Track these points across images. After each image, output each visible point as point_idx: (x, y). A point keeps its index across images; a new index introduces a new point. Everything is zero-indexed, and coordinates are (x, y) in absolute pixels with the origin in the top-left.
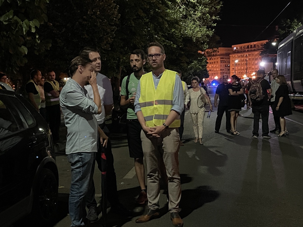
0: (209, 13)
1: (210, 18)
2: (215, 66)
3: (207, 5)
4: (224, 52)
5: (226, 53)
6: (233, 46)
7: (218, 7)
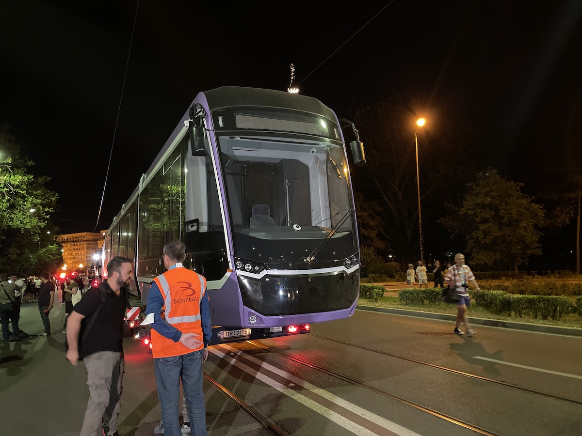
0: (42, 204)
1: (42, 210)
2: (80, 252)
3: (39, 196)
4: (91, 238)
5: (93, 239)
6: (101, 231)
7: (53, 199)
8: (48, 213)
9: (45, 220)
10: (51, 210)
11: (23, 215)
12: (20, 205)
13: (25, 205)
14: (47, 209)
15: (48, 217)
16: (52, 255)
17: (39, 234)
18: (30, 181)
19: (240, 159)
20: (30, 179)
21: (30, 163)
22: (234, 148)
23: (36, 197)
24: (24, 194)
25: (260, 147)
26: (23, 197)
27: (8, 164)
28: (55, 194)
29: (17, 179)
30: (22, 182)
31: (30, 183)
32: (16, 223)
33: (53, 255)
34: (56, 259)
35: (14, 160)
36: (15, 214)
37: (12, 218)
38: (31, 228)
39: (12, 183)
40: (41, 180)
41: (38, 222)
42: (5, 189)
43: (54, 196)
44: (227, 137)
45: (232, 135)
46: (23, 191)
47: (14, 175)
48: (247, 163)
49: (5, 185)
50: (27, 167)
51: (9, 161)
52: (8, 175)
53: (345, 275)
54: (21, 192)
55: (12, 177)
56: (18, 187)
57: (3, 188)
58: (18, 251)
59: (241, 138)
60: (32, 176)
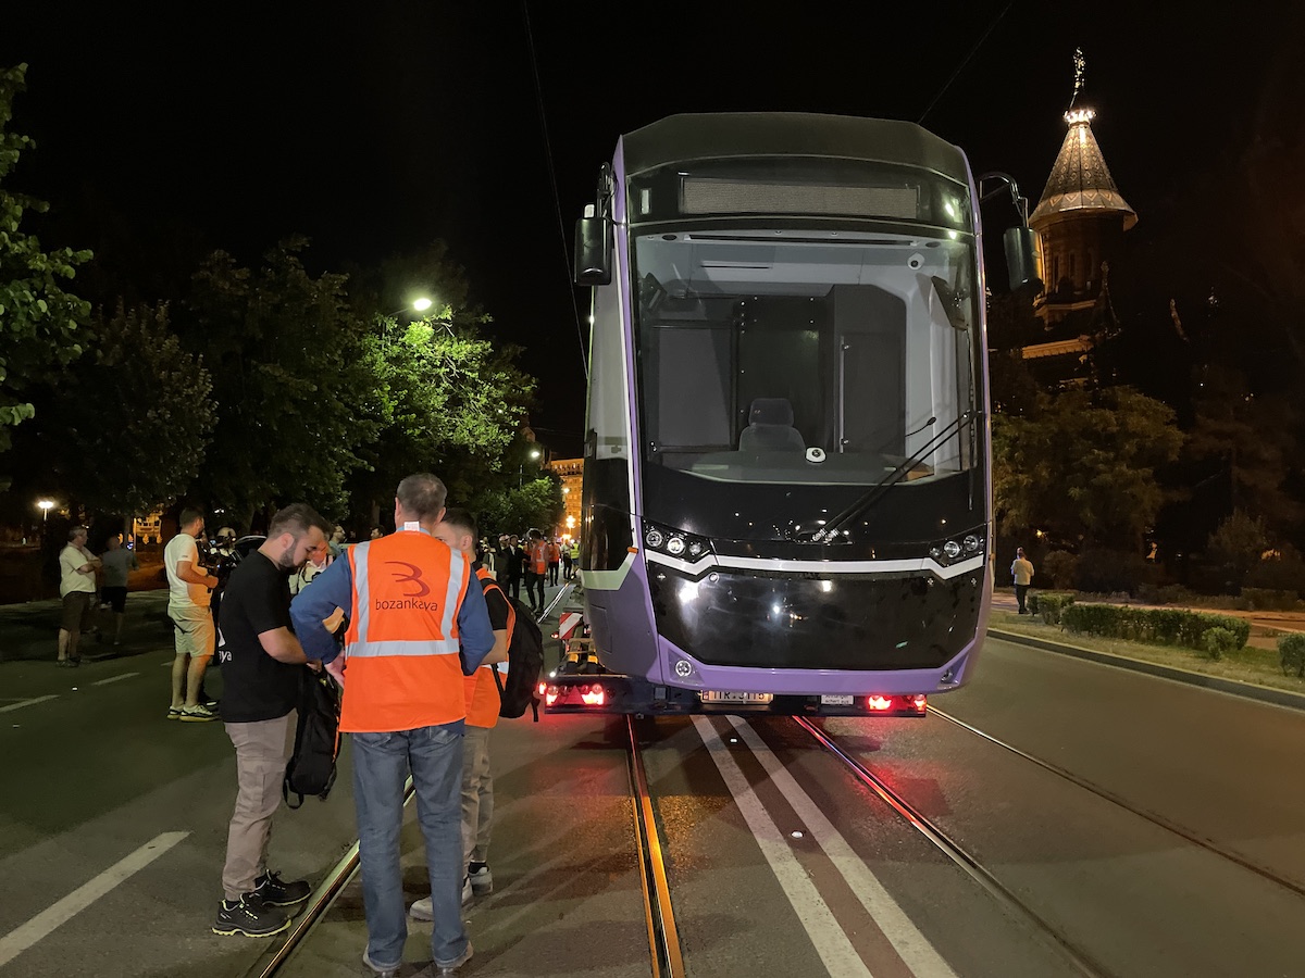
8: (516, 416)
9: (511, 429)
10: (522, 410)
11: (474, 418)
12: (469, 400)
13: (478, 401)
14: (514, 409)
15: (516, 424)
16: (541, 497)
17: (502, 458)
18: (486, 353)
19: (727, 290)
20: (485, 350)
21: (487, 318)
22: (706, 263)
23: (497, 384)
24: (474, 379)
25: (770, 257)
26: (474, 385)
27: (446, 321)
28: (531, 378)
29: (462, 349)
30: (472, 356)
31: (487, 358)
32: (461, 436)
33: (544, 499)
34: (548, 507)
35: (457, 312)
36: (461, 417)
37: (454, 425)
38: (486, 444)
39: (455, 357)
40: (507, 351)
41: (498, 434)
42: (443, 370)
43: (528, 383)
44: (658, 238)
45: (669, 231)
46: (472, 372)
47: (459, 340)
48: (748, 299)
49: (442, 362)
50: (480, 325)
51: (448, 314)
52: (447, 342)
53: (931, 582)
54: (470, 374)
55: (456, 345)
56: (464, 365)
57: (440, 367)
58: (470, 488)
59: (692, 237)
60: (489, 344)
